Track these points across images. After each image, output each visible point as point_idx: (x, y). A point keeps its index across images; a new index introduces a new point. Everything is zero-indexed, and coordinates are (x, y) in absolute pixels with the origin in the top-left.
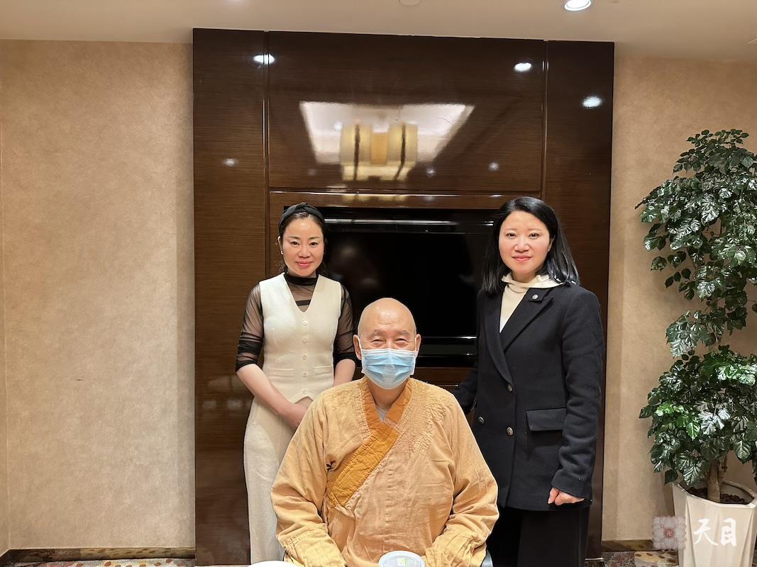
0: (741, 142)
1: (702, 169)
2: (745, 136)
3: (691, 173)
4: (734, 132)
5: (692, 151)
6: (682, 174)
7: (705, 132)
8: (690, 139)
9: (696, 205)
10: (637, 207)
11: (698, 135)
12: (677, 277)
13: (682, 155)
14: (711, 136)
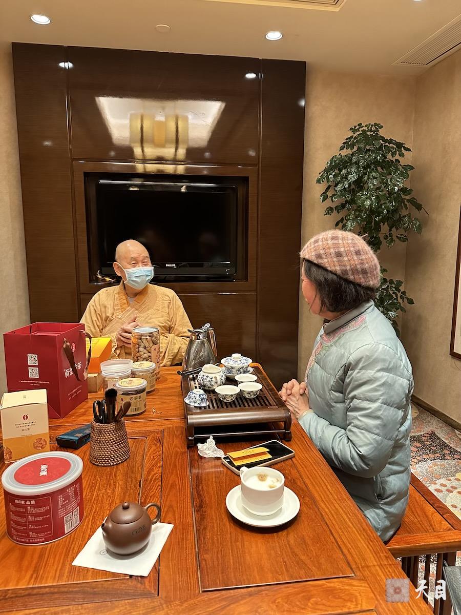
0: (378, 131)
1: (355, 148)
2: (381, 127)
3: (349, 152)
4: (376, 125)
5: (351, 137)
6: (343, 151)
7: (360, 125)
8: (351, 129)
9: (347, 171)
11: (355, 127)
12: (342, 220)
13: (346, 140)
14: (363, 127)
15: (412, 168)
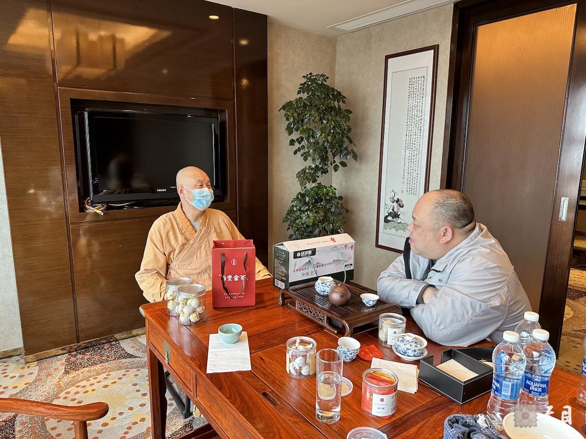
0: (326, 81)
1: (310, 94)
2: (327, 78)
3: (305, 96)
4: (323, 75)
5: (305, 83)
6: (301, 95)
7: (311, 74)
8: (304, 77)
10: (279, 111)
11: (307, 75)
12: (299, 149)
13: (301, 85)
14: (313, 76)
15: (351, 112)
